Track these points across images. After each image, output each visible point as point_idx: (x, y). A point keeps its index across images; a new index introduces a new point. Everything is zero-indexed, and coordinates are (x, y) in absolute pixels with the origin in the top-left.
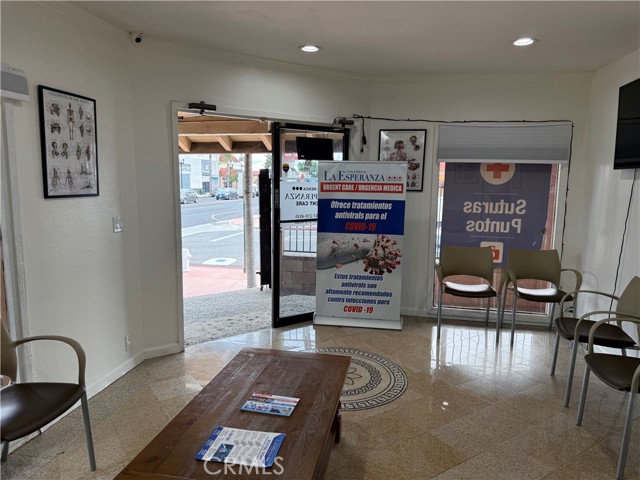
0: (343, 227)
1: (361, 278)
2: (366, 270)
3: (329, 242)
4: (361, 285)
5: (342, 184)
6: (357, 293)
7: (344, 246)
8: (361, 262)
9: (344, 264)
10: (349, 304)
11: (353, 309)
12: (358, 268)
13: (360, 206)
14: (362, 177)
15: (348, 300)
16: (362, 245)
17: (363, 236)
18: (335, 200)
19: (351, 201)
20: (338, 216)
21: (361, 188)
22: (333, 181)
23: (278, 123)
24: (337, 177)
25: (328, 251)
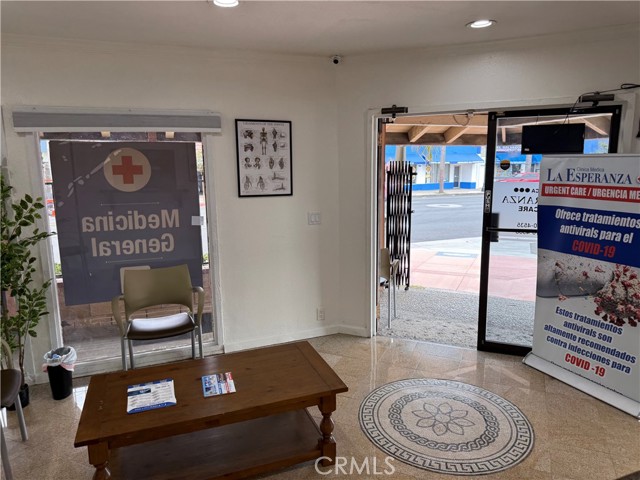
0: (569, 245)
1: (590, 321)
2: (597, 313)
3: (551, 263)
4: (589, 332)
5: (570, 186)
6: (583, 341)
7: (569, 272)
8: (591, 299)
9: (569, 296)
10: (573, 353)
11: (579, 362)
12: (587, 306)
13: (593, 218)
14: (598, 177)
15: (572, 348)
16: (592, 275)
17: (595, 263)
18: (561, 208)
19: (581, 211)
20: (564, 229)
21: (596, 192)
22: (558, 182)
23: (495, 113)
24: (564, 178)
25: (549, 274)
